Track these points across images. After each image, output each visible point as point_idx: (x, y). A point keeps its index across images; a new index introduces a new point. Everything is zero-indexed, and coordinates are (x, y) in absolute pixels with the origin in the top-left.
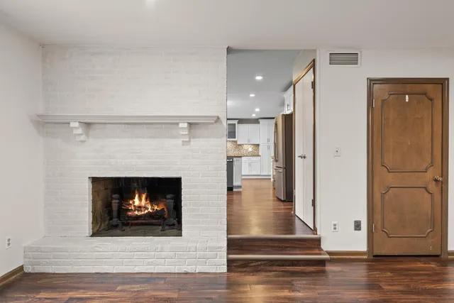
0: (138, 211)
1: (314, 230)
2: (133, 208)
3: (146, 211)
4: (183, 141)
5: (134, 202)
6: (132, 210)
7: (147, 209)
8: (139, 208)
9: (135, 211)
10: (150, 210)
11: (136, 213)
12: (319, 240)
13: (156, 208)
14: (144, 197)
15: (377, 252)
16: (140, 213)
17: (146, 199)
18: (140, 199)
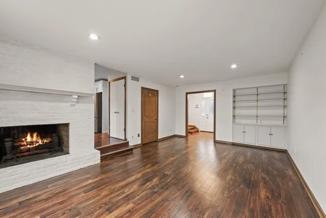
0: (30, 145)
1: (126, 139)
2: (25, 143)
3: (37, 144)
4: (71, 105)
5: (26, 139)
6: (24, 145)
7: (38, 142)
8: (32, 143)
9: (27, 145)
10: (40, 143)
11: (29, 146)
12: (128, 143)
13: (45, 141)
14: (35, 135)
15: (144, 143)
16: (32, 146)
17: (37, 136)
18: (32, 136)
